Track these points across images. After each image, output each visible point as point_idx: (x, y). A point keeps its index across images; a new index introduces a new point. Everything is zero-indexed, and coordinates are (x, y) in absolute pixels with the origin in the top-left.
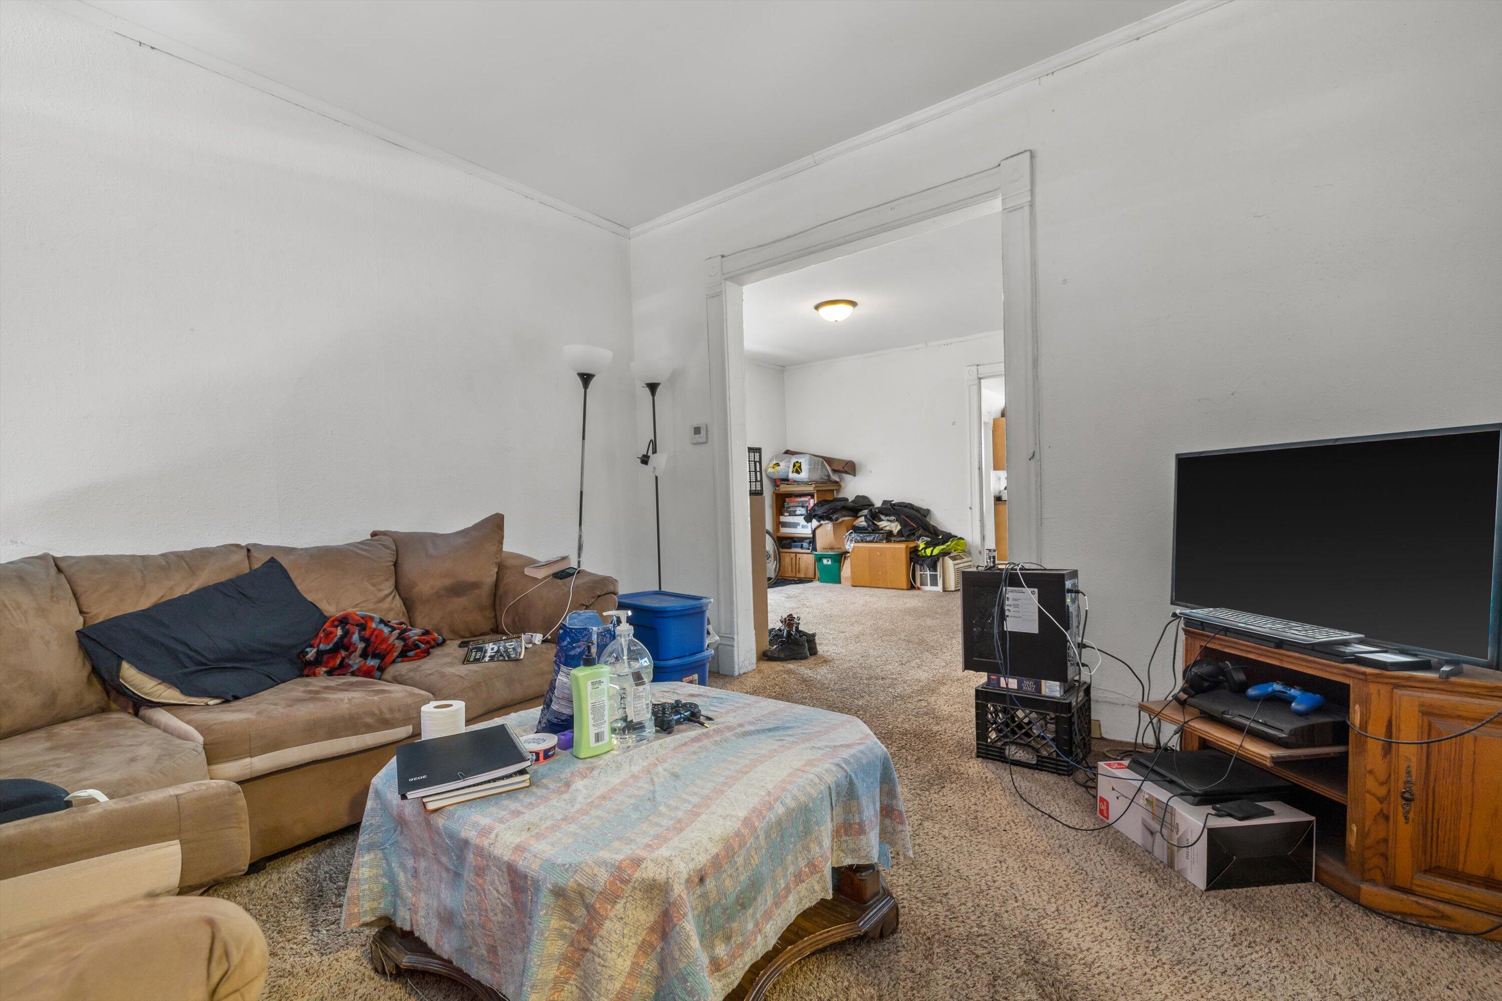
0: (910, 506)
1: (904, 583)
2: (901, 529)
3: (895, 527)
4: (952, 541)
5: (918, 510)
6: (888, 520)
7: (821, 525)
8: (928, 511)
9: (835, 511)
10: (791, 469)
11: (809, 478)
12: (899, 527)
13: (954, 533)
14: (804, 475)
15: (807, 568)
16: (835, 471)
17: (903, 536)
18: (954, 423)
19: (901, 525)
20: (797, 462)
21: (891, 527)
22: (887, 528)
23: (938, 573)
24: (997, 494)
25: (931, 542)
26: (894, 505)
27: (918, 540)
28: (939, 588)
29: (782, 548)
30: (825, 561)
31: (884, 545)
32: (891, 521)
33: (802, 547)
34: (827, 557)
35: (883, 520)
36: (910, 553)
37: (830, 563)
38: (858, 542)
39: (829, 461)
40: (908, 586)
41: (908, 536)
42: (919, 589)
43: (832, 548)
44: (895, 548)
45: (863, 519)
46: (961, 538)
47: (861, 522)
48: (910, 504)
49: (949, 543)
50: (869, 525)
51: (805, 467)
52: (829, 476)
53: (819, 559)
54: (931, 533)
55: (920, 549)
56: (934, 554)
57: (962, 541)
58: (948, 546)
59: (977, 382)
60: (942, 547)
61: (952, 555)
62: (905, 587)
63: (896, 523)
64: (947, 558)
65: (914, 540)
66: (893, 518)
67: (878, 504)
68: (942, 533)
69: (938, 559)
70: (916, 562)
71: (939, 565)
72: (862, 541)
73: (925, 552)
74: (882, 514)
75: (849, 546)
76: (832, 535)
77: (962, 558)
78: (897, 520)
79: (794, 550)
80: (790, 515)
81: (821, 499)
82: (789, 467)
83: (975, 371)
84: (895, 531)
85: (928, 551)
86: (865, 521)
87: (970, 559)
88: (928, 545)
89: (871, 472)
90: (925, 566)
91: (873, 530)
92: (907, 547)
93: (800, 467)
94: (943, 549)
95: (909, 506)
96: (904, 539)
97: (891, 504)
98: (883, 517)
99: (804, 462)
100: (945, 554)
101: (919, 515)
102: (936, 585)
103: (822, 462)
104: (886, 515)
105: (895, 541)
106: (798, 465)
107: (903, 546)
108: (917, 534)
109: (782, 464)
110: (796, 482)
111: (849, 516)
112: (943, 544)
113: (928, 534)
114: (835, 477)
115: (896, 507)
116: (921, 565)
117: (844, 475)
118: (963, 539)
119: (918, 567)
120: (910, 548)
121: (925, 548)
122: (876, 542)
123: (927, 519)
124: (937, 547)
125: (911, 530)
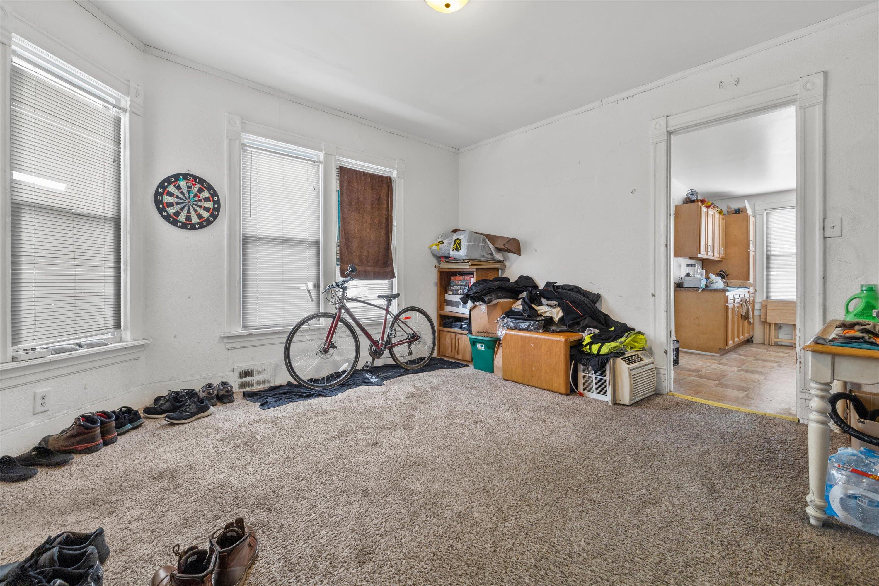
0: (577, 290)
1: (561, 383)
2: (563, 316)
3: (557, 314)
4: (627, 337)
5: (586, 294)
6: (548, 305)
7: (475, 306)
8: (598, 296)
9: (489, 291)
10: (452, 246)
11: (467, 256)
12: (561, 314)
13: (630, 325)
14: (462, 253)
15: (465, 351)
16: (499, 250)
17: (564, 325)
18: (633, 191)
19: (563, 311)
20: (458, 239)
21: (551, 313)
22: (547, 314)
23: (607, 378)
24: (678, 281)
25: (599, 335)
26: (558, 287)
27: (583, 332)
28: (608, 398)
29: (444, 327)
30: (479, 346)
31: (540, 336)
32: (551, 306)
33: (461, 327)
34: (481, 342)
35: (543, 305)
36: (571, 348)
37: (483, 348)
38: (511, 329)
39: (492, 238)
40: (566, 389)
41: (571, 326)
42: (581, 395)
43: (486, 332)
44: (552, 340)
45: (520, 302)
46: (639, 333)
47: (518, 306)
48: (577, 287)
49: (623, 339)
50: (524, 310)
51: (464, 244)
52: (492, 254)
53: (474, 343)
54: (600, 323)
55: (584, 343)
56: (601, 353)
57: (641, 336)
58: (621, 343)
59: (665, 137)
60: (613, 344)
61: (626, 356)
62: (563, 390)
63: (558, 309)
64: (619, 360)
65: (579, 331)
66: (554, 302)
67: (541, 285)
68: (616, 323)
69: (608, 360)
70: (580, 361)
71: (609, 367)
72: (516, 328)
73: (590, 348)
74: (544, 298)
75: (501, 332)
76: (486, 318)
77: (642, 360)
78: (559, 306)
79: (454, 330)
80: (453, 294)
81: (480, 279)
82: (450, 244)
83: (664, 124)
84: (556, 319)
85: (595, 348)
86: (522, 305)
87: (651, 360)
88: (595, 339)
89: (536, 251)
90: (590, 368)
91: (529, 316)
92: (566, 340)
93: (459, 244)
94: (614, 348)
95: (575, 290)
96: (566, 328)
97: (554, 286)
98: (544, 301)
99: (464, 239)
100: (617, 354)
101: (586, 301)
102: (604, 393)
103: (484, 239)
104: (548, 299)
105: (554, 331)
106: (458, 242)
107: (560, 339)
108: (583, 323)
109: (446, 242)
110: (456, 260)
111: (505, 297)
112: (615, 340)
113: (596, 324)
114: (499, 256)
115: (559, 290)
116: (585, 365)
117: (510, 254)
118: (643, 334)
119: (581, 367)
120: (571, 342)
121: (590, 344)
122: (531, 331)
123: (597, 305)
124: (607, 344)
125: (575, 319)
